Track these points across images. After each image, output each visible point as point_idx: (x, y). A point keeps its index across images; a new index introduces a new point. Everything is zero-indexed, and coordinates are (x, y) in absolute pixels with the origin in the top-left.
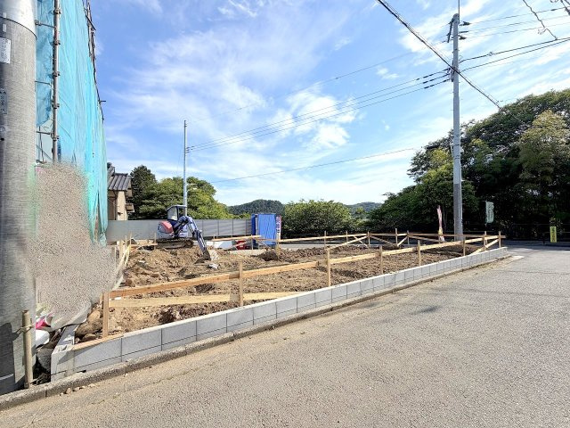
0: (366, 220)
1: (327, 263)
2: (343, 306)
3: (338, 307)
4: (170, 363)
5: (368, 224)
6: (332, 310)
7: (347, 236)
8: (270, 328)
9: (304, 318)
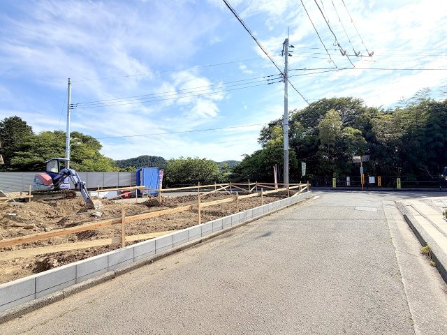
0: (230, 173)
1: (198, 206)
2: (210, 238)
3: (206, 239)
4: (46, 309)
5: (231, 177)
6: (201, 242)
7: (216, 185)
8: (150, 262)
9: (179, 250)
